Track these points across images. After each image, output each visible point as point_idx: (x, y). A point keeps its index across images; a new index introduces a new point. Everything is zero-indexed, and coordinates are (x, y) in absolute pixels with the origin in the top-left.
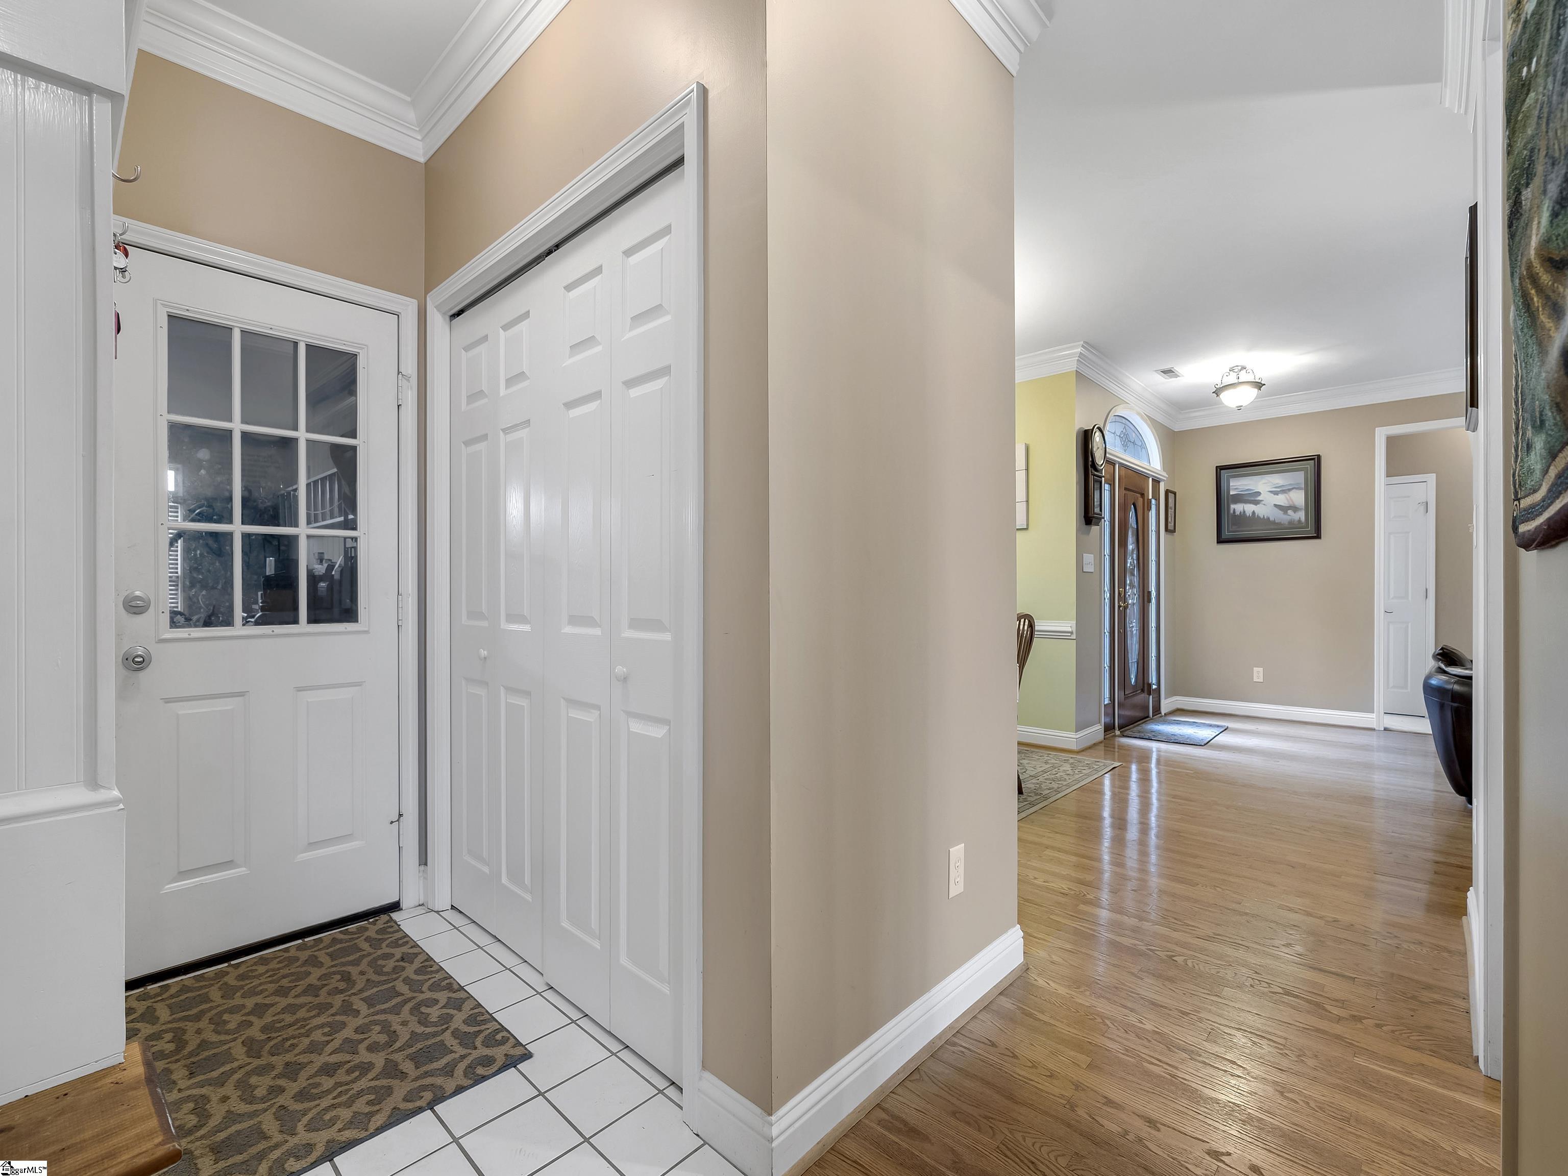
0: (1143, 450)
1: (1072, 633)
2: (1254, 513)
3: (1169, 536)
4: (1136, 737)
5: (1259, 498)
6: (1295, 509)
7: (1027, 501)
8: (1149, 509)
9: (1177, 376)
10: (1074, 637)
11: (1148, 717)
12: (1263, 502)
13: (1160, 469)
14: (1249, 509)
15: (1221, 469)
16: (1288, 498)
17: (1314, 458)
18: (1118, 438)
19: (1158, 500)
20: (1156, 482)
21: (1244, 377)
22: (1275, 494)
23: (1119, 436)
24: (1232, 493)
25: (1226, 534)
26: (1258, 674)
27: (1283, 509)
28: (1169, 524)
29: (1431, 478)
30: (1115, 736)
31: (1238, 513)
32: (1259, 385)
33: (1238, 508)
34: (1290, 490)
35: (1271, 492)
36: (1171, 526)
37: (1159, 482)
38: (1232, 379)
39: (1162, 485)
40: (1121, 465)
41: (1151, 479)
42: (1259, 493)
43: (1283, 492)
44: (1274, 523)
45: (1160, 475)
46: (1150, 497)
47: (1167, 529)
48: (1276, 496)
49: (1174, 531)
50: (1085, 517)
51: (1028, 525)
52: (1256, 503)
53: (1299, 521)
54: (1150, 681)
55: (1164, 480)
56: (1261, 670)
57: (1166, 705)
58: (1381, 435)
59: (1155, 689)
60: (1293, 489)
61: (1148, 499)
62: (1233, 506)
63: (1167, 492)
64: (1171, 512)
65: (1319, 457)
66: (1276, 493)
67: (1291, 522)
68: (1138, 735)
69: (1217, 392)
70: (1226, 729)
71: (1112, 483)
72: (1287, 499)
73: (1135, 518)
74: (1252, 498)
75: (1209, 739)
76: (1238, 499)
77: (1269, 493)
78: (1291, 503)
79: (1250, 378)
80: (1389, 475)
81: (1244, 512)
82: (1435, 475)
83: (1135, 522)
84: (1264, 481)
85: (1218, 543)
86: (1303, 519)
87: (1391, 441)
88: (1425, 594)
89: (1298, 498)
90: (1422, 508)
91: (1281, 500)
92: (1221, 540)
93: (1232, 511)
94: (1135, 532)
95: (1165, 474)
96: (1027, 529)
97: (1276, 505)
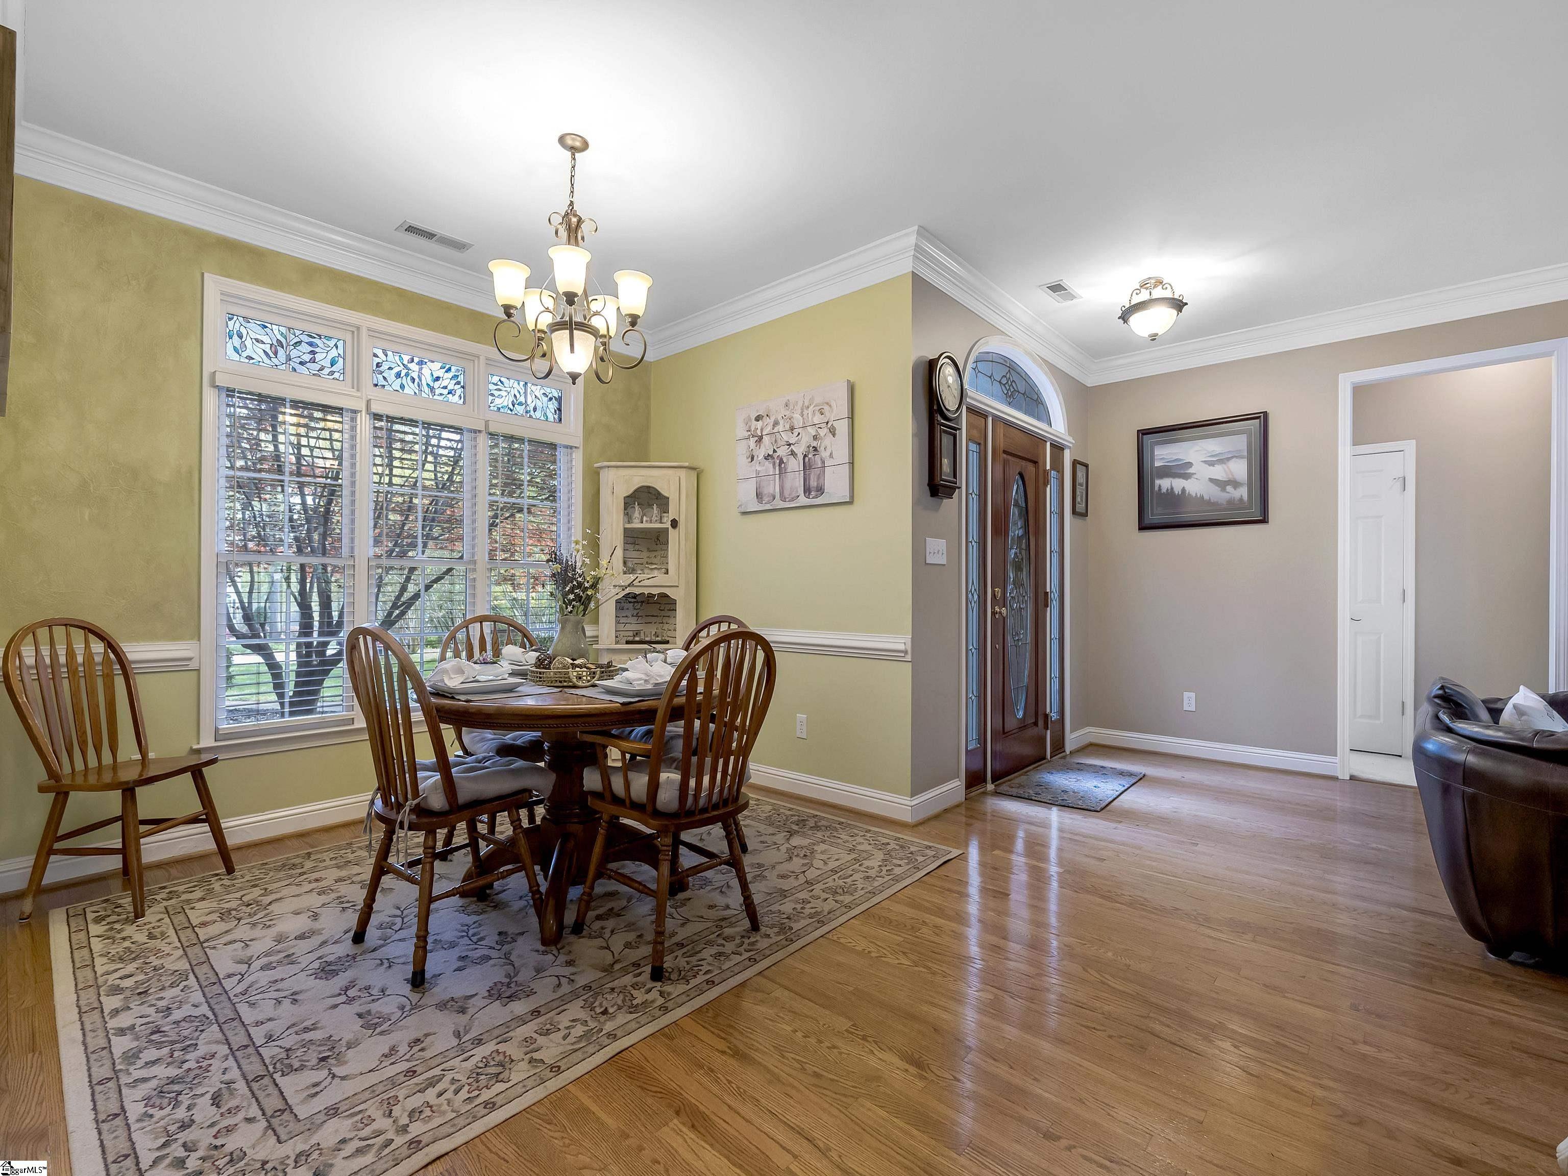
0: (1040, 406)
1: (906, 652)
2: (1183, 490)
3: (1079, 521)
4: (1012, 796)
5: (1191, 471)
6: (1235, 484)
7: (852, 463)
8: (1046, 482)
9: (1072, 297)
10: (909, 658)
11: (1044, 758)
12: (1195, 476)
13: (1063, 432)
14: (1178, 484)
15: (1143, 434)
16: (1227, 470)
17: (1260, 417)
18: (997, 384)
19: (1061, 471)
20: (1058, 448)
21: (1158, 293)
22: (1209, 465)
23: (1000, 382)
24: (1157, 464)
25: (1151, 518)
26: (1189, 701)
27: (1222, 484)
28: (1077, 505)
29: (1410, 446)
30: (985, 793)
31: (1164, 490)
32: (1179, 305)
33: (1164, 484)
34: (1229, 459)
35: (1205, 462)
36: (1080, 508)
37: (1063, 449)
38: (1144, 296)
39: (1067, 453)
40: (996, 418)
41: (1048, 444)
42: (1190, 464)
43: (1221, 461)
44: (1209, 502)
45: (1061, 438)
46: (1048, 467)
47: (1074, 512)
48: (1211, 467)
49: (1085, 515)
50: (929, 485)
51: (852, 496)
52: (1186, 476)
53: (1241, 500)
54: (1048, 710)
55: (1070, 448)
56: (1193, 695)
57: (1072, 739)
58: (1346, 382)
59: (1056, 720)
60: (1232, 457)
61: (1045, 470)
62: (1158, 482)
63: (1075, 463)
64: (1080, 490)
65: (1265, 414)
66: (1211, 464)
67: (1230, 502)
68: (1014, 791)
69: (1125, 316)
70: (1141, 779)
71: (982, 442)
72: (1225, 471)
73: (1023, 494)
74: (1180, 470)
75: (1110, 799)
76: (1167, 472)
77: (1203, 464)
78: (1231, 476)
79: (1168, 294)
80: (1355, 443)
81: (1172, 488)
82: (1414, 442)
83: (1023, 499)
84: (1197, 448)
85: (1140, 529)
86: (1245, 497)
87: (1359, 391)
88: (1402, 597)
89: (1239, 469)
90: (1399, 485)
91: (1218, 472)
92: (1144, 525)
93: (1156, 488)
94: (1024, 512)
95: (1071, 439)
96: (851, 502)
97: (1211, 480)
